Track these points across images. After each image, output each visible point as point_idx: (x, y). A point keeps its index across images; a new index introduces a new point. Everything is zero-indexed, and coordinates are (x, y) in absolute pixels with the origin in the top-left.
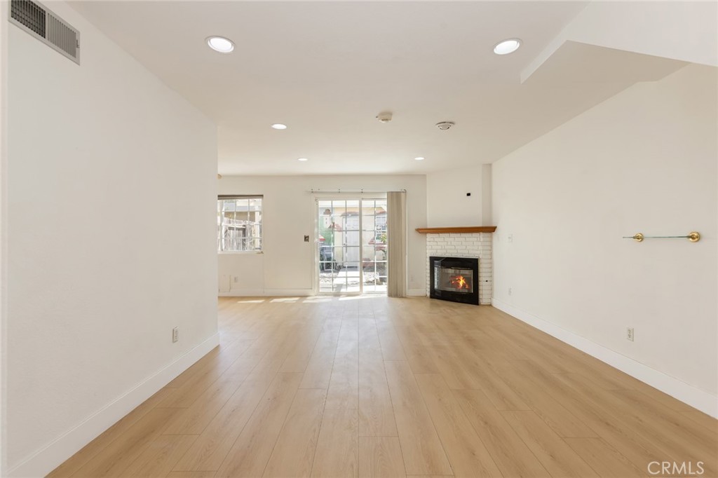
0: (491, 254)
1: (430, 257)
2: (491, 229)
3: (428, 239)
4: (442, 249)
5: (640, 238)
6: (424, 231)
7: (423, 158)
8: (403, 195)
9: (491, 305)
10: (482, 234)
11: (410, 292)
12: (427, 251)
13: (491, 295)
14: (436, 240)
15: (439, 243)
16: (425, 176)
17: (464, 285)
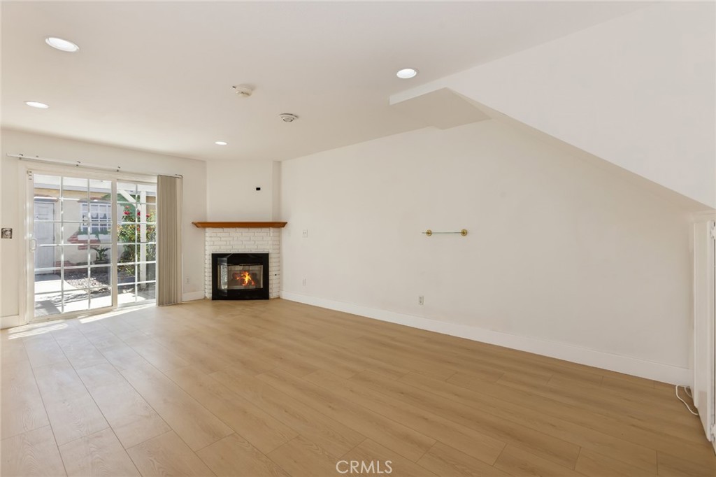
0: (279, 249)
1: (213, 254)
2: (281, 225)
3: (207, 234)
4: (226, 245)
5: (429, 233)
6: (203, 225)
7: (225, 144)
8: (178, 180)
9: (279, 298)
10: (272, 229)
11: (186, 297)
12: (207, 248)
13: (280, 288)
14: (219, 235)
15: (222, 239)
16: (204, 162)
17: (249, 282)
